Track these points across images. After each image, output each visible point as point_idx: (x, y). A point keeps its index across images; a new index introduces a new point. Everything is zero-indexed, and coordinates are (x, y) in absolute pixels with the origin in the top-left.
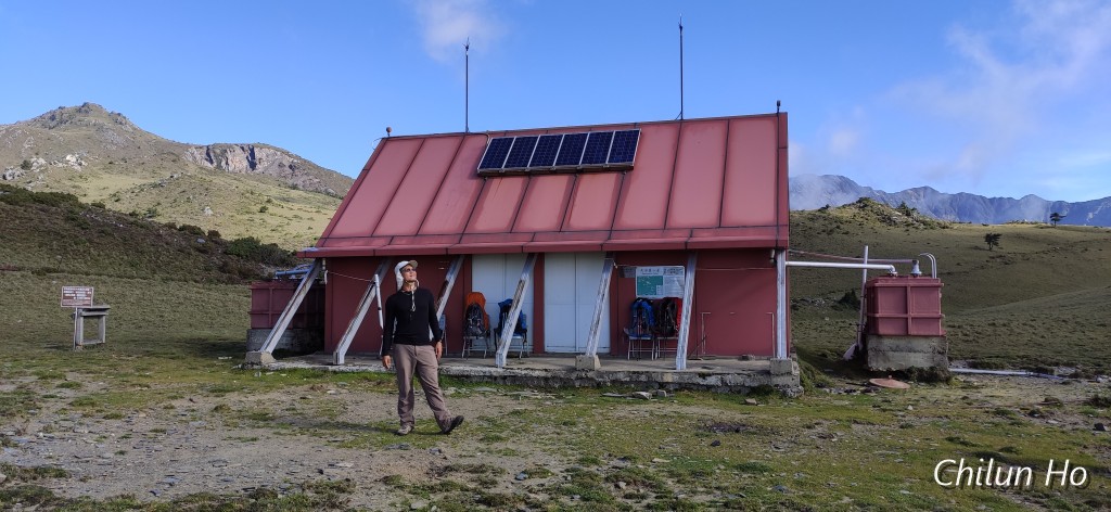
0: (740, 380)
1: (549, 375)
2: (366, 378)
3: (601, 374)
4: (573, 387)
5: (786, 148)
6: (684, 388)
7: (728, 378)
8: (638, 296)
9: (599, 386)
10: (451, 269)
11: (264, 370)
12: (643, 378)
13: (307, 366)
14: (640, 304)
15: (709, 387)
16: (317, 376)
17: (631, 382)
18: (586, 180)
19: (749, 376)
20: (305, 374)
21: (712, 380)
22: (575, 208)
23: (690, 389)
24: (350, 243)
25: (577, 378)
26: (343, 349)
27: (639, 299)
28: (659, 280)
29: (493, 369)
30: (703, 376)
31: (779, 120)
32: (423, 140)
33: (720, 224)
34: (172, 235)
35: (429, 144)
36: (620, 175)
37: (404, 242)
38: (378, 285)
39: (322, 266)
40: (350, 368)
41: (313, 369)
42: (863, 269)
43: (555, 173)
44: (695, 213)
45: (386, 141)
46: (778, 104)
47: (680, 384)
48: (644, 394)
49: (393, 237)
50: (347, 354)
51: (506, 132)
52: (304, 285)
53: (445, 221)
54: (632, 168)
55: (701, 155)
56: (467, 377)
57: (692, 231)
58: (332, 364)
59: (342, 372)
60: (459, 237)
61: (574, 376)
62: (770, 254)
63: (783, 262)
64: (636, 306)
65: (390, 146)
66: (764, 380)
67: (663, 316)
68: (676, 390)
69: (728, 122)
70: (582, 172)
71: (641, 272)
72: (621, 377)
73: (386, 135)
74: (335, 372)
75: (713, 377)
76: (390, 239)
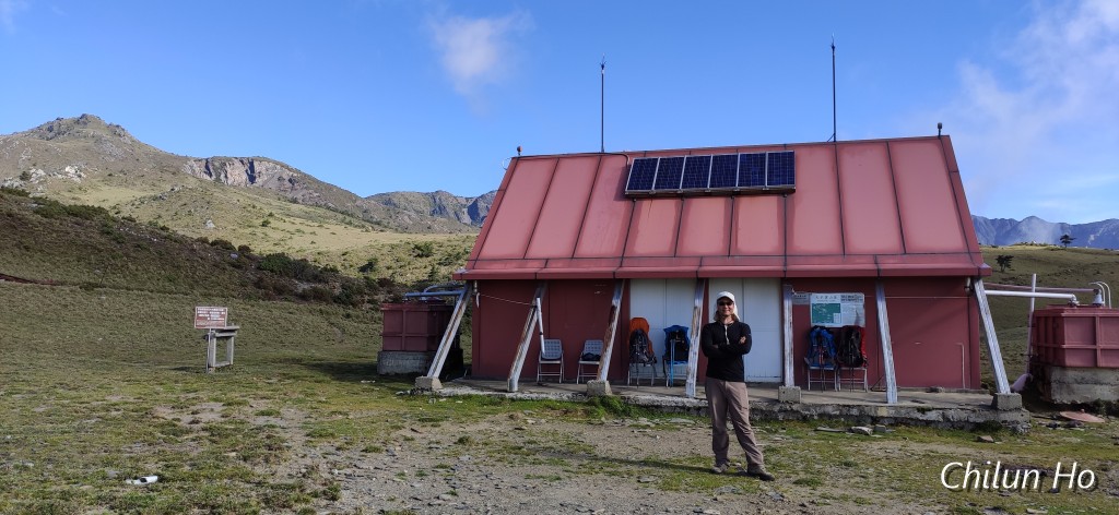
0: (964, 415)
2: (548, 407)
3: (807, 407)
4: (777, 420)
5: (957, 171)
6: (901, 423)
7: (951, 414)
8: (813, 325)
9: (805, 419)
10: (616, 293)
11: (438, 397)
12: (855, 412)
13: (481, 393)
14: (819, 333)
15: (928, 423)
16: (495, 404)
17: (841, 415)
18: (745, 203)
19: (974, 411)
20: (482, 402)
21: (932, 416)
22: (739, 232)
23: (907, 425)
24: (503, 266)
25: (780, 411)
26: (516, 375)
27: (816, 327)
28: (836, 308)
29: (685, 400)
30: (923, 411)
31: (942, 143)
32: (557, 160)
33: (904, 249)
34: (205, 250)
35: (564, 164)
36: (781, 197)
37: (560, 265)
38: (540, 308)
39: (473, 288)
40: (526, 395)
41: (489, 396)
42: (1030, 297)
43: (709, 195)
44: (873, 239)
45: (517, 161)
46: (940, 127)
47: (896, 418)
48: (864, 428)
49: (547, 260)
50: (519, 381)
51: (645, 153)
52: (460, 307)
53: (600, 245)
54: (794, 191)
55: (865, 177)
56: (657, 407)
57: (875, 257)
58: (506, 391)
59: (521, 399)
60: (619, 261)
61: (776, 408)
62: (966, 283)
63: (982, 292)
64: (814, 334)
65: (522, 167)
66: (991, 416)
67: (847, 346)
68: (892, 425)
69: (888, 145)
70: (739, 194)
71: (818, 299)
72: (830, 410)
73: (517, 155)
74: (513, 400)
75: (934, 412)
76: (544, 262)
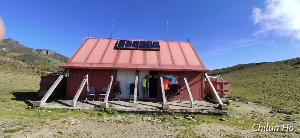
1: (153, 111)
2: (85, 112)
3: (171, 110)
4: (162, 114)
6: (197, 114)
7: (210, 111)
9: (170, 114)
10: (113, 74)
12: (185, 111)
13: (60, 108)
15: (204, 114)
16: (65, 112)
17: (180, 112)
18: (148, 52)
19: (216, 110)
21: (205, 111)
22: (147, 59)
23: (199, 114)
24: (78, 65)
25: (163, 112)
26: (75, 100)
28: (171, 79)
29: (133, 108)
30: (203, 110)
31: (190, 43)
32: (99, 39)
33: (188, 65)
35: (101, 40)
36: (157, 51)
37: (96, 65)
38: (88, 78)
39: (67, 71)
40: (78, 108)
41: (63, 108)
43: (139, 50)
47: (195, 113)
48: (189, 117)
52: (61, 77)
53: (109, 60)
56: (124, 111)
57: (182, 67)
58: (70, 106)
59: (75, 110)
60: (114, 64)
62: (203, 74)
63: (207, 76)
65: (89, 40)
66: (220, 111)
69: (178, 42)
70: (146, 50)
72: (178, 111)
73: (88, 37)
76: (91, 64)
